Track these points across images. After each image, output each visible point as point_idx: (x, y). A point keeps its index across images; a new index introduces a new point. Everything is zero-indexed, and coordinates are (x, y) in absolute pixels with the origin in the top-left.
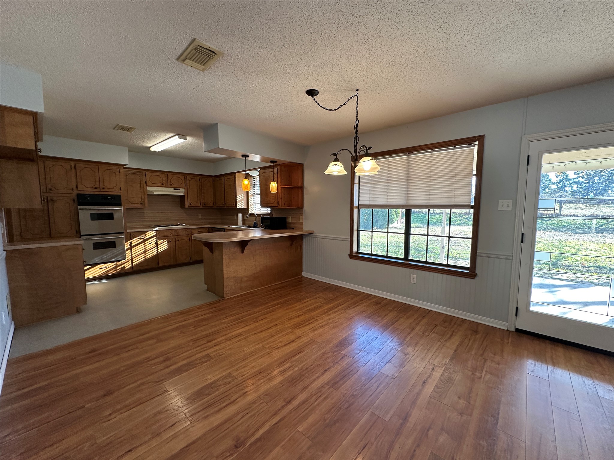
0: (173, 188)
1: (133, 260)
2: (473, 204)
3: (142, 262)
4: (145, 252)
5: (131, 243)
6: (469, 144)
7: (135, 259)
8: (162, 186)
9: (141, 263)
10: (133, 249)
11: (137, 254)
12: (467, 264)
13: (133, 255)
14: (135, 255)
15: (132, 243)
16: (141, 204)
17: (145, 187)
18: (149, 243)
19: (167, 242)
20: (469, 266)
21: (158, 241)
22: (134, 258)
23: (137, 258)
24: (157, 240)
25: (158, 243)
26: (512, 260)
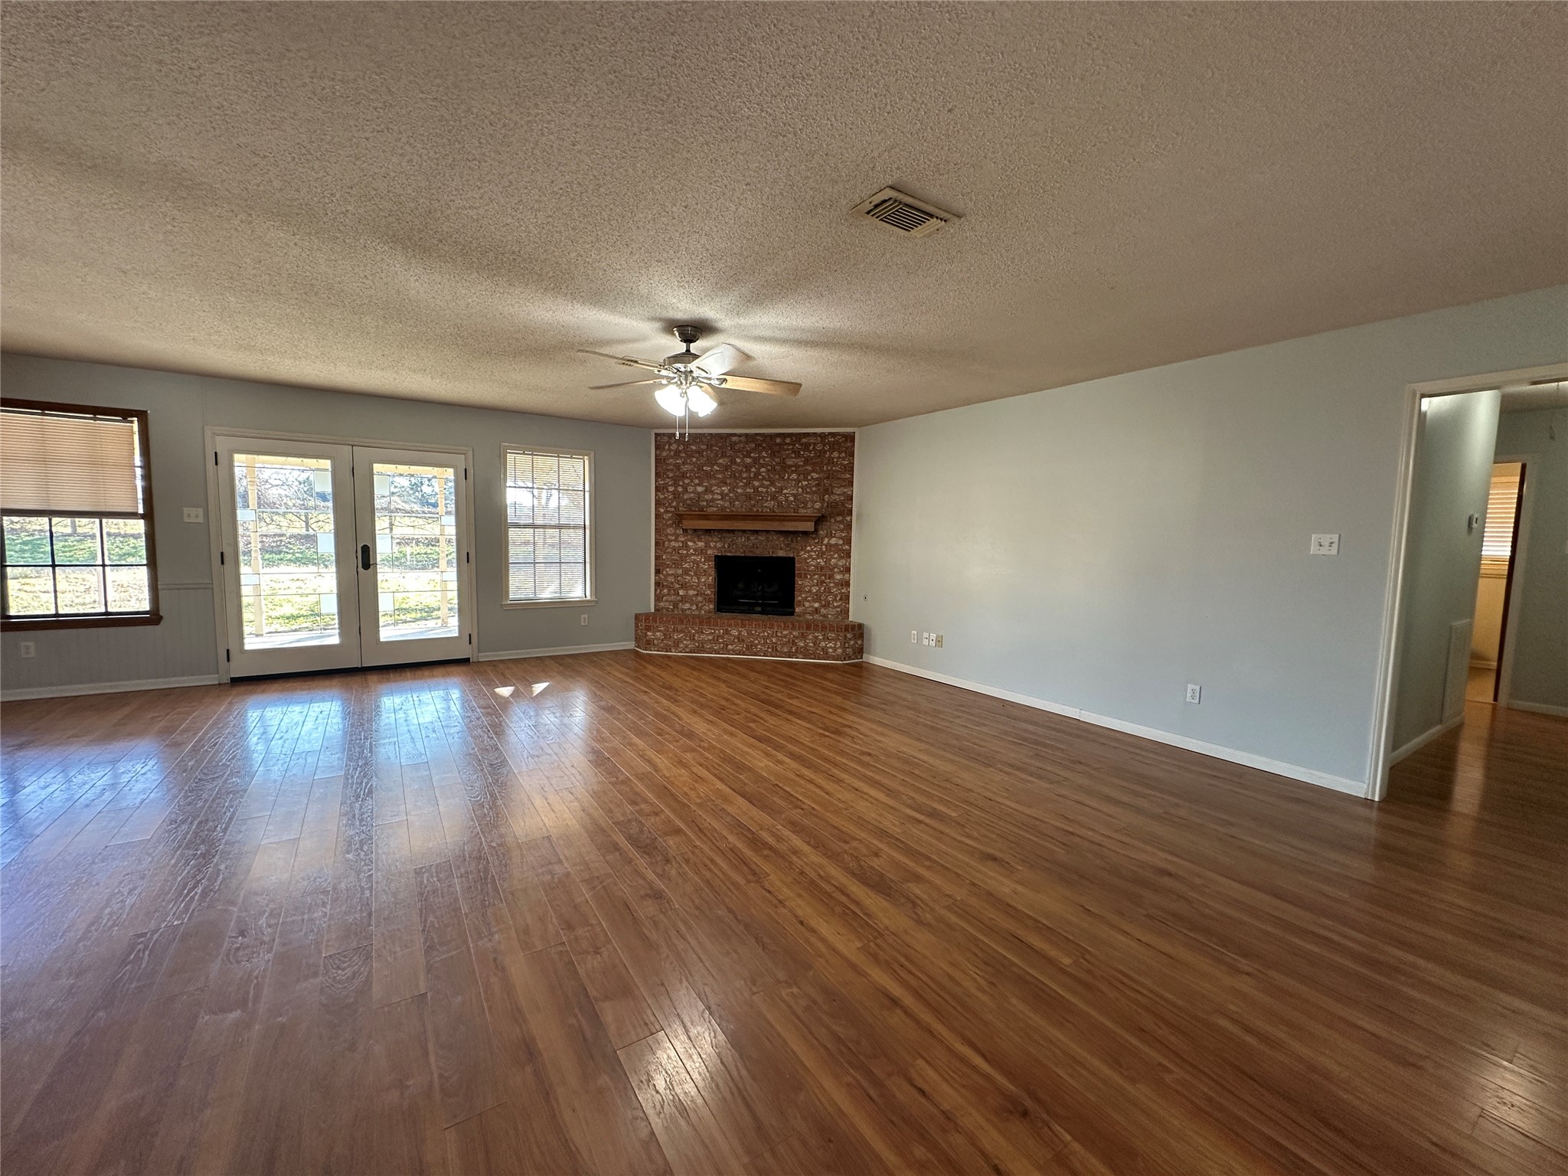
2: (141, 511)
6: (124, 419)
12: (146, 606)
20: (148, 609)
26: (212, 589)
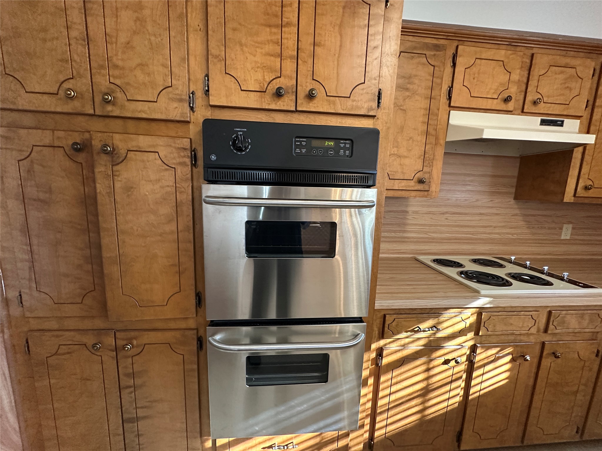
0: (539, 119)
1: (378, 419)
3: (406, 431)
4: (426, 392)
5: (380, 352)
7: (385, 416)
8: (503, 107)
9: (402, 434)
10: (382, 379)
11: (393, 397)
13: (380, 403)
14: (386, 400)
15: (385, 353)
16: (421, 181)
17: (442, 115)
18: (442, 360)
19: (509, 358)
21: (478, 351)
22: (381, 413)
23: (391, 413)
24: (473, 349)
25: (478, 358)
